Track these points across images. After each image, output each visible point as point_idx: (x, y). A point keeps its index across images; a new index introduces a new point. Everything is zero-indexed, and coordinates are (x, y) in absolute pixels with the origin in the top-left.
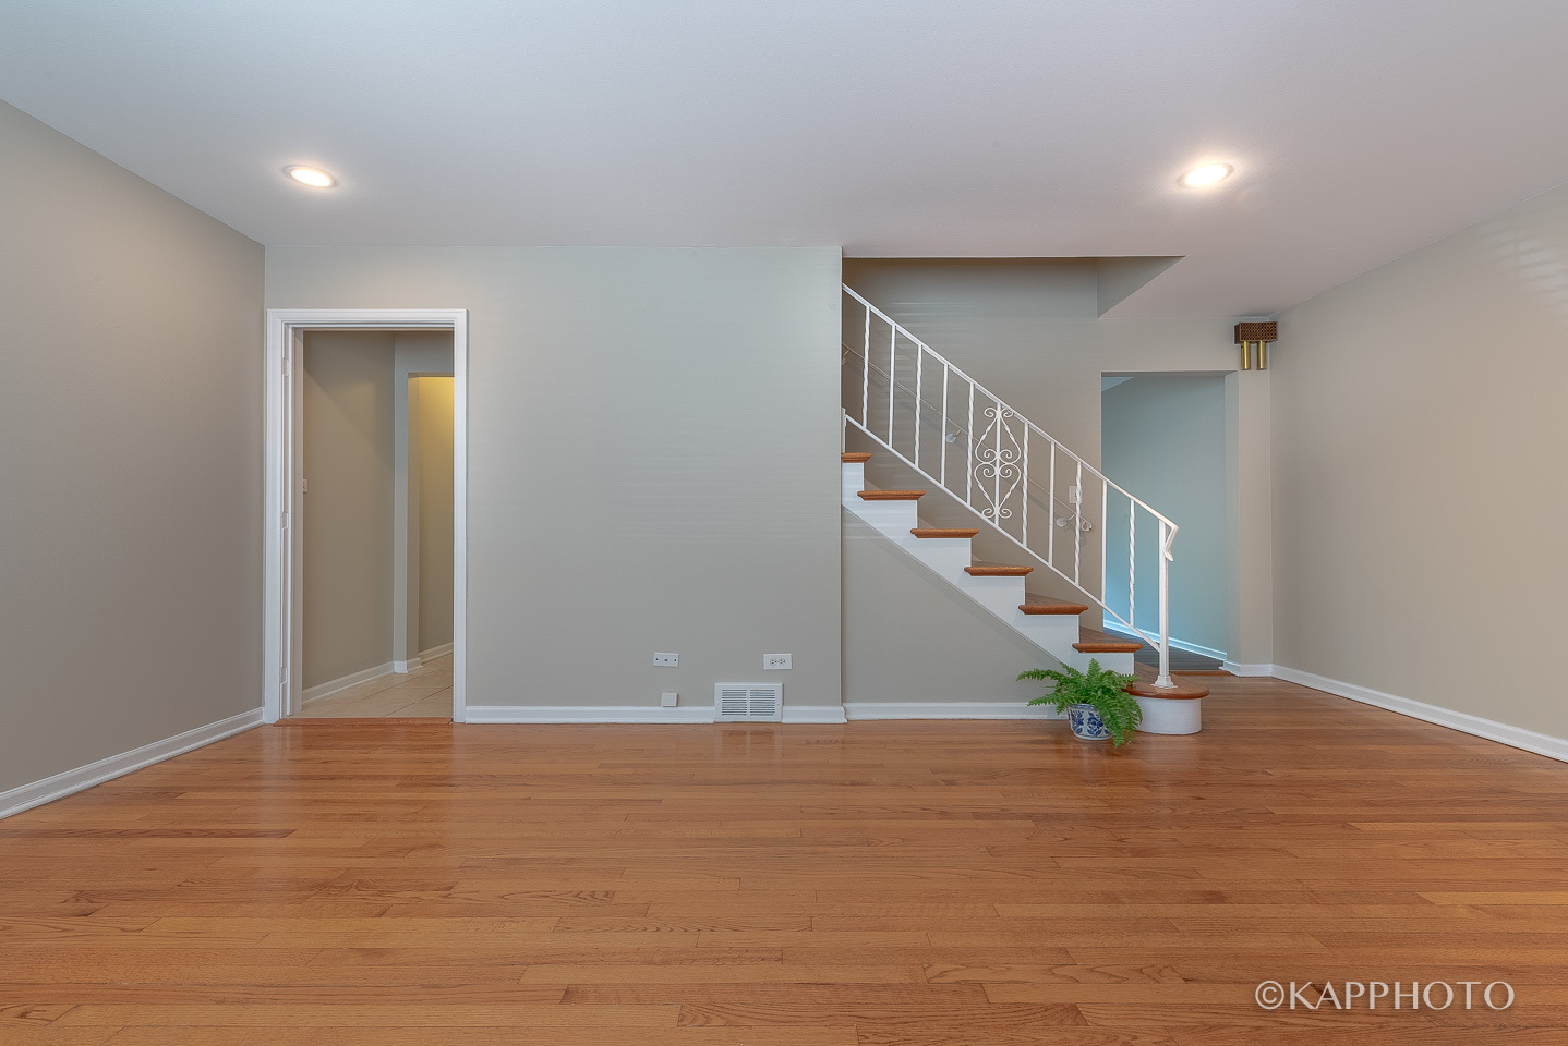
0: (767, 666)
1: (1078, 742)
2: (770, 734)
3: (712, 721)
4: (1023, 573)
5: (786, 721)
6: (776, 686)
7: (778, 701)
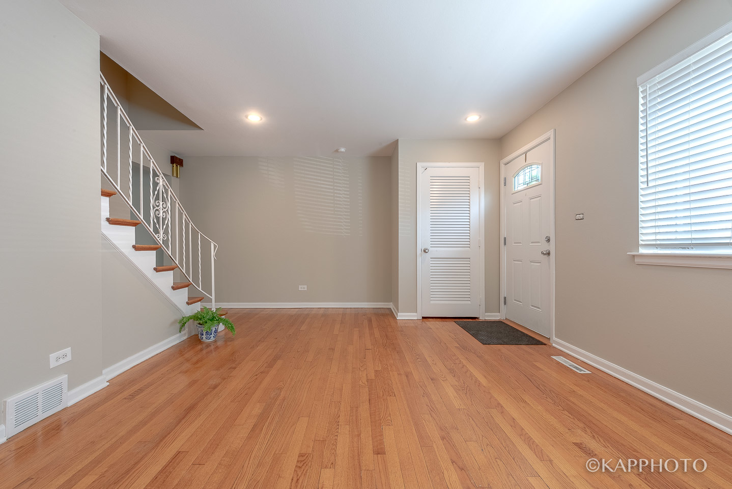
0: (53, 364)
4: (172, 270)
5: (70, 404)
6: (63, 378)
7: (65, 390)
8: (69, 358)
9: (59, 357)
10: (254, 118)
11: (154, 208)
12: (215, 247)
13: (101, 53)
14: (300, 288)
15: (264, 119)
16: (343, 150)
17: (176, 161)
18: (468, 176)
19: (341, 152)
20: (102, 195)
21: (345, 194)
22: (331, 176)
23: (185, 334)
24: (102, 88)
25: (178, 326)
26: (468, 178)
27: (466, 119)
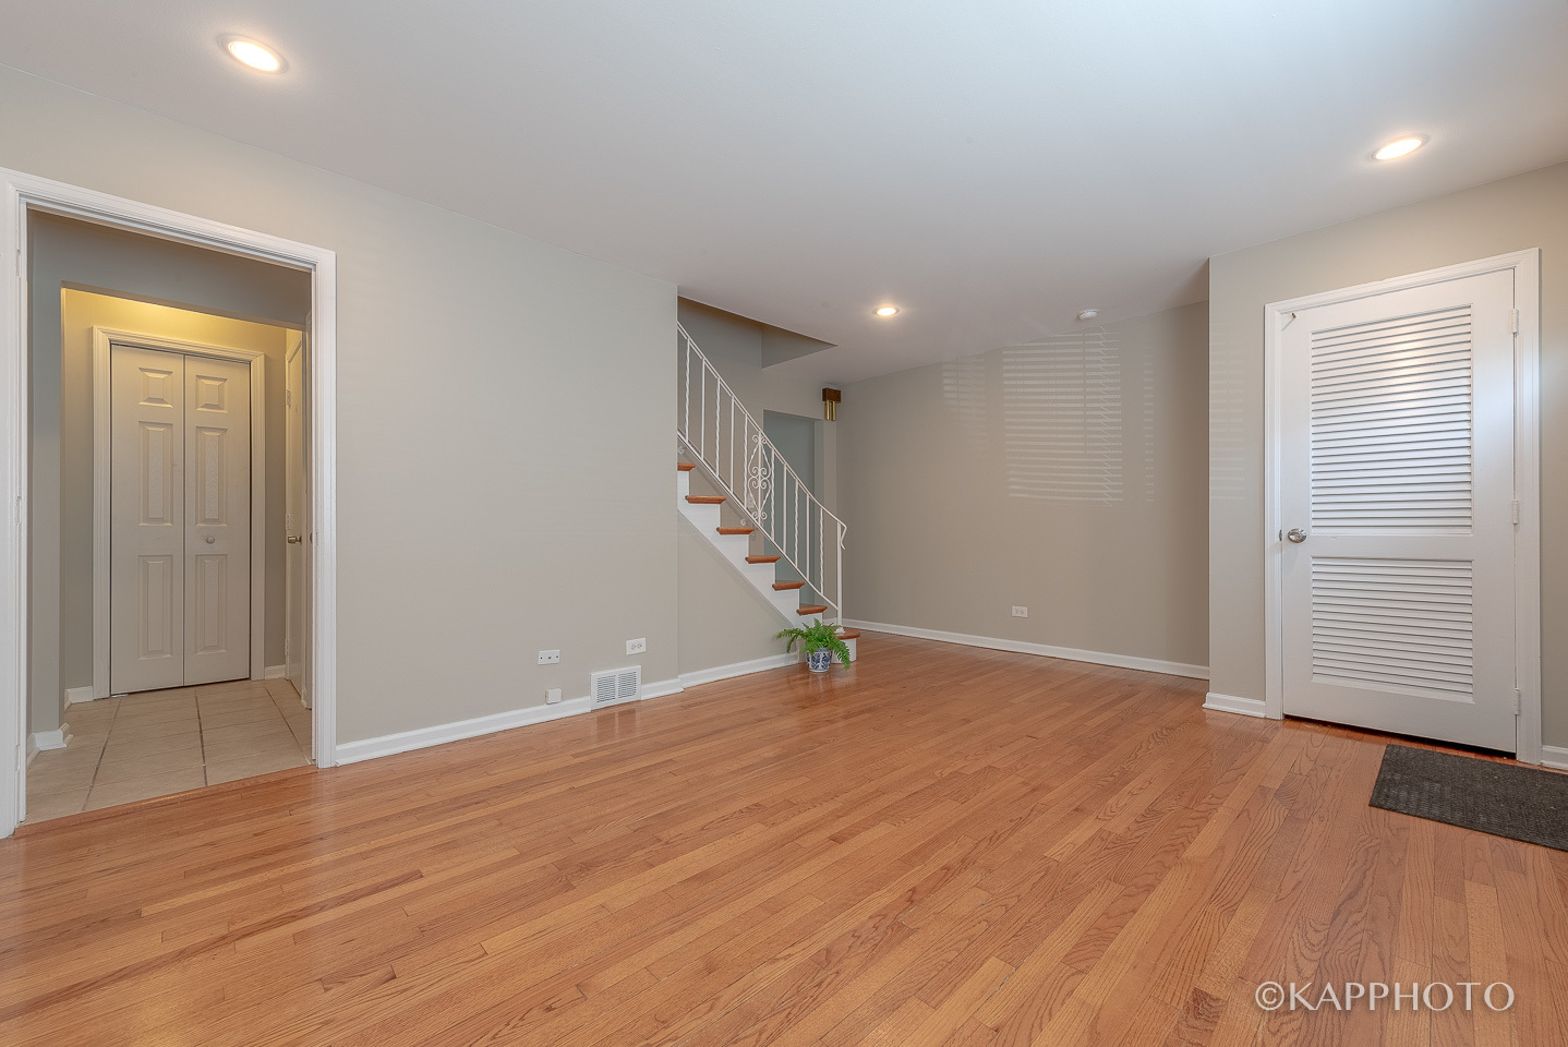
0: (629, 651)
1: (815, 676)
2: (632, 712)
3: (589, 710)
4: (774, 561)
5: (643, 698)
6: (637, 668)
7: (638, 681)
8: (643, 649)
9: (636, 645)
10: (887, 312)
11: (749, 477)
12: (843, 528)
13: (679, 297)
14: (1014, 611)
15: (902, 311)
16: (1089, 314)
17: (831, 395)
18: (1466, 303)
19: (1088, 319)
20: (679, 469)
21: (1110, 408)
22: (1079, 374)
23: (796, 657)
24: (682, 342)
25: (786, 640)
26: (1467, 311)
27: (1372, 156)
